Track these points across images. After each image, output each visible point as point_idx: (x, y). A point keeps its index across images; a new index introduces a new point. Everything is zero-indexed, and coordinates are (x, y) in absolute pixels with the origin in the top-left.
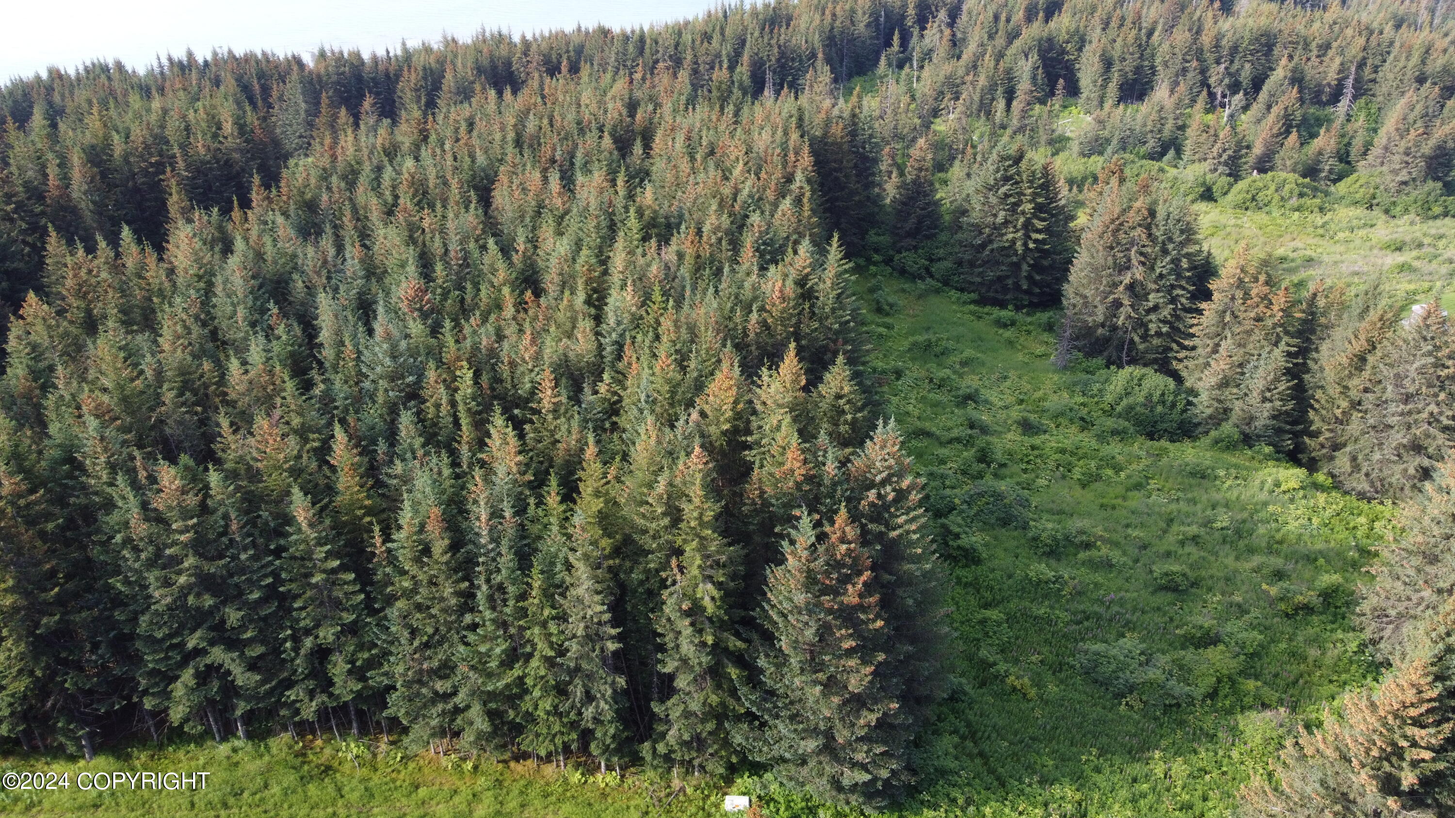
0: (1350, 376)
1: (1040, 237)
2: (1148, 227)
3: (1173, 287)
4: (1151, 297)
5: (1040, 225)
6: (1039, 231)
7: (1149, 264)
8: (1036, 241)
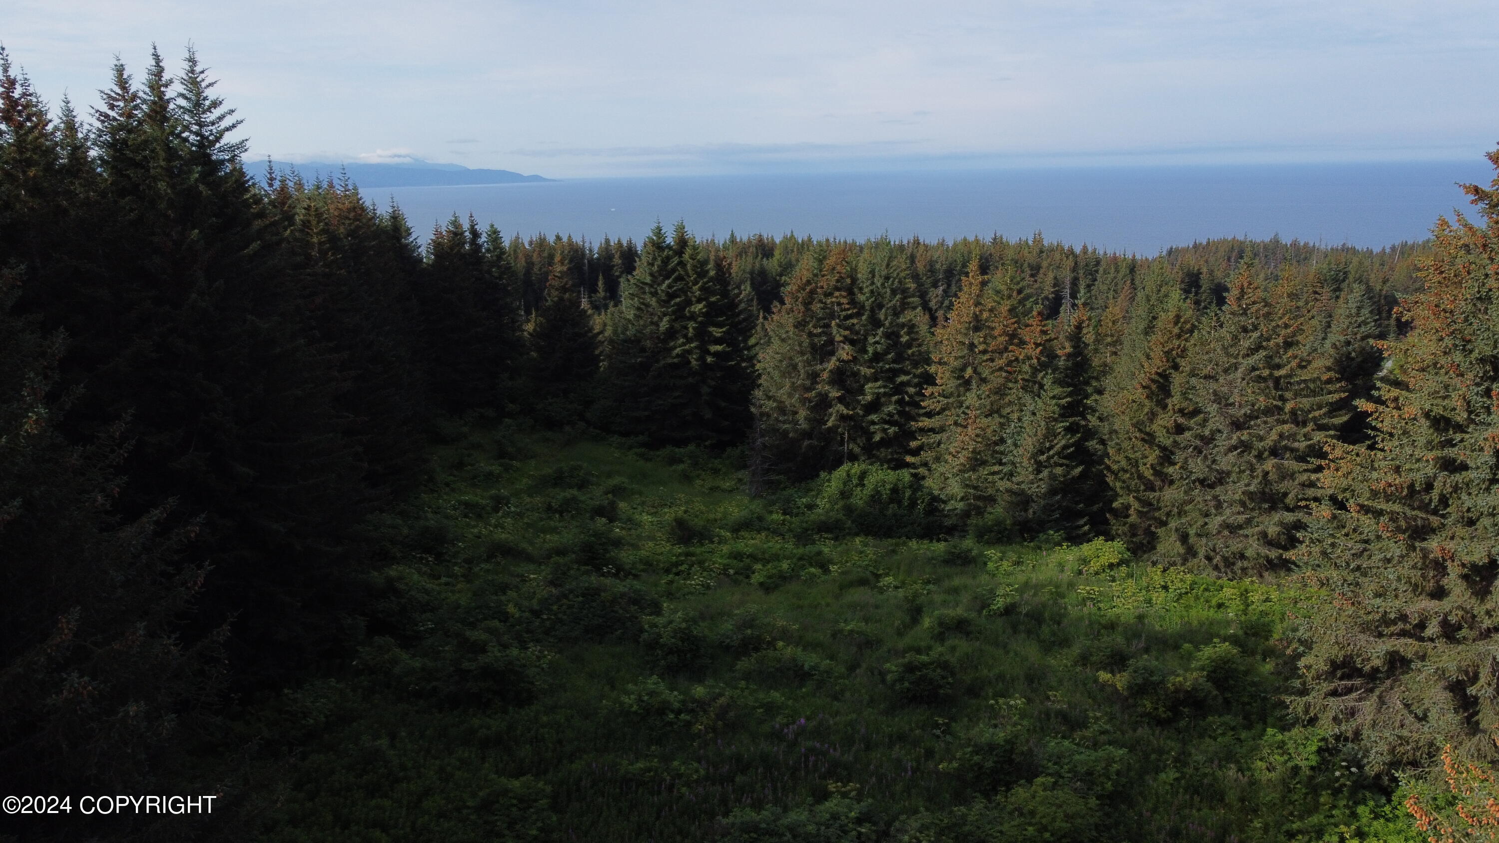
0: (1152, 416)
1: (719, 348)
2: (851, 293)
3: (896, 373)
4: (868, 387)
5: (717, 332)
6: (718, 341)
7: (857, 342)
8: (716, 354)
